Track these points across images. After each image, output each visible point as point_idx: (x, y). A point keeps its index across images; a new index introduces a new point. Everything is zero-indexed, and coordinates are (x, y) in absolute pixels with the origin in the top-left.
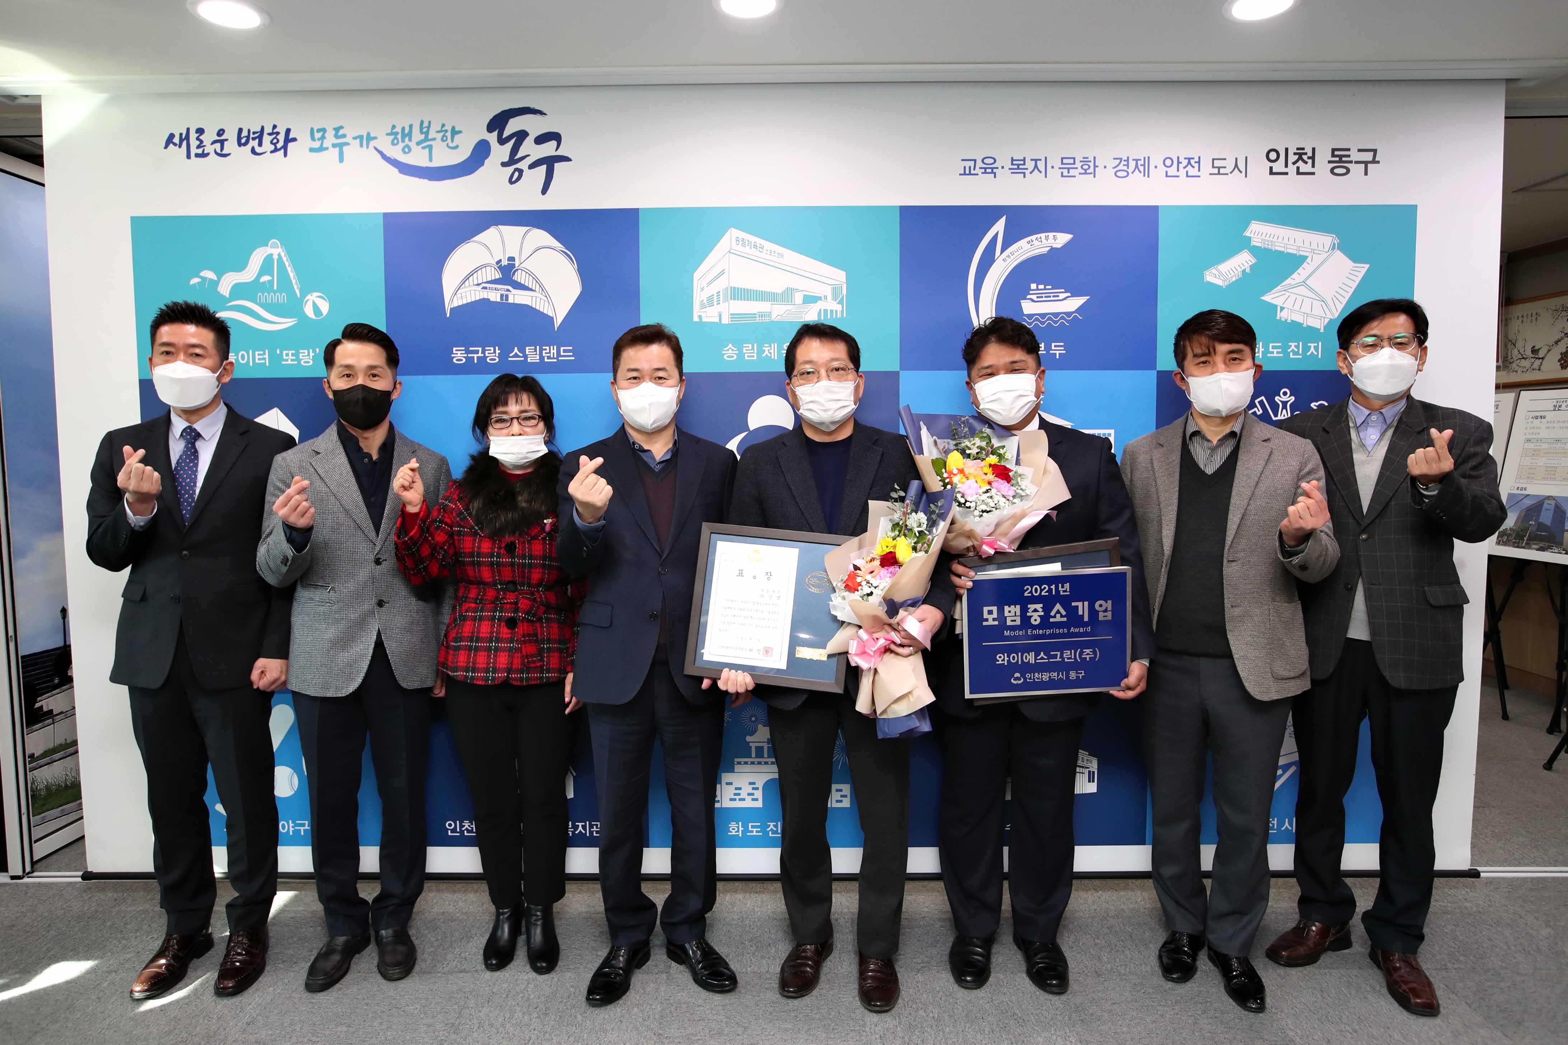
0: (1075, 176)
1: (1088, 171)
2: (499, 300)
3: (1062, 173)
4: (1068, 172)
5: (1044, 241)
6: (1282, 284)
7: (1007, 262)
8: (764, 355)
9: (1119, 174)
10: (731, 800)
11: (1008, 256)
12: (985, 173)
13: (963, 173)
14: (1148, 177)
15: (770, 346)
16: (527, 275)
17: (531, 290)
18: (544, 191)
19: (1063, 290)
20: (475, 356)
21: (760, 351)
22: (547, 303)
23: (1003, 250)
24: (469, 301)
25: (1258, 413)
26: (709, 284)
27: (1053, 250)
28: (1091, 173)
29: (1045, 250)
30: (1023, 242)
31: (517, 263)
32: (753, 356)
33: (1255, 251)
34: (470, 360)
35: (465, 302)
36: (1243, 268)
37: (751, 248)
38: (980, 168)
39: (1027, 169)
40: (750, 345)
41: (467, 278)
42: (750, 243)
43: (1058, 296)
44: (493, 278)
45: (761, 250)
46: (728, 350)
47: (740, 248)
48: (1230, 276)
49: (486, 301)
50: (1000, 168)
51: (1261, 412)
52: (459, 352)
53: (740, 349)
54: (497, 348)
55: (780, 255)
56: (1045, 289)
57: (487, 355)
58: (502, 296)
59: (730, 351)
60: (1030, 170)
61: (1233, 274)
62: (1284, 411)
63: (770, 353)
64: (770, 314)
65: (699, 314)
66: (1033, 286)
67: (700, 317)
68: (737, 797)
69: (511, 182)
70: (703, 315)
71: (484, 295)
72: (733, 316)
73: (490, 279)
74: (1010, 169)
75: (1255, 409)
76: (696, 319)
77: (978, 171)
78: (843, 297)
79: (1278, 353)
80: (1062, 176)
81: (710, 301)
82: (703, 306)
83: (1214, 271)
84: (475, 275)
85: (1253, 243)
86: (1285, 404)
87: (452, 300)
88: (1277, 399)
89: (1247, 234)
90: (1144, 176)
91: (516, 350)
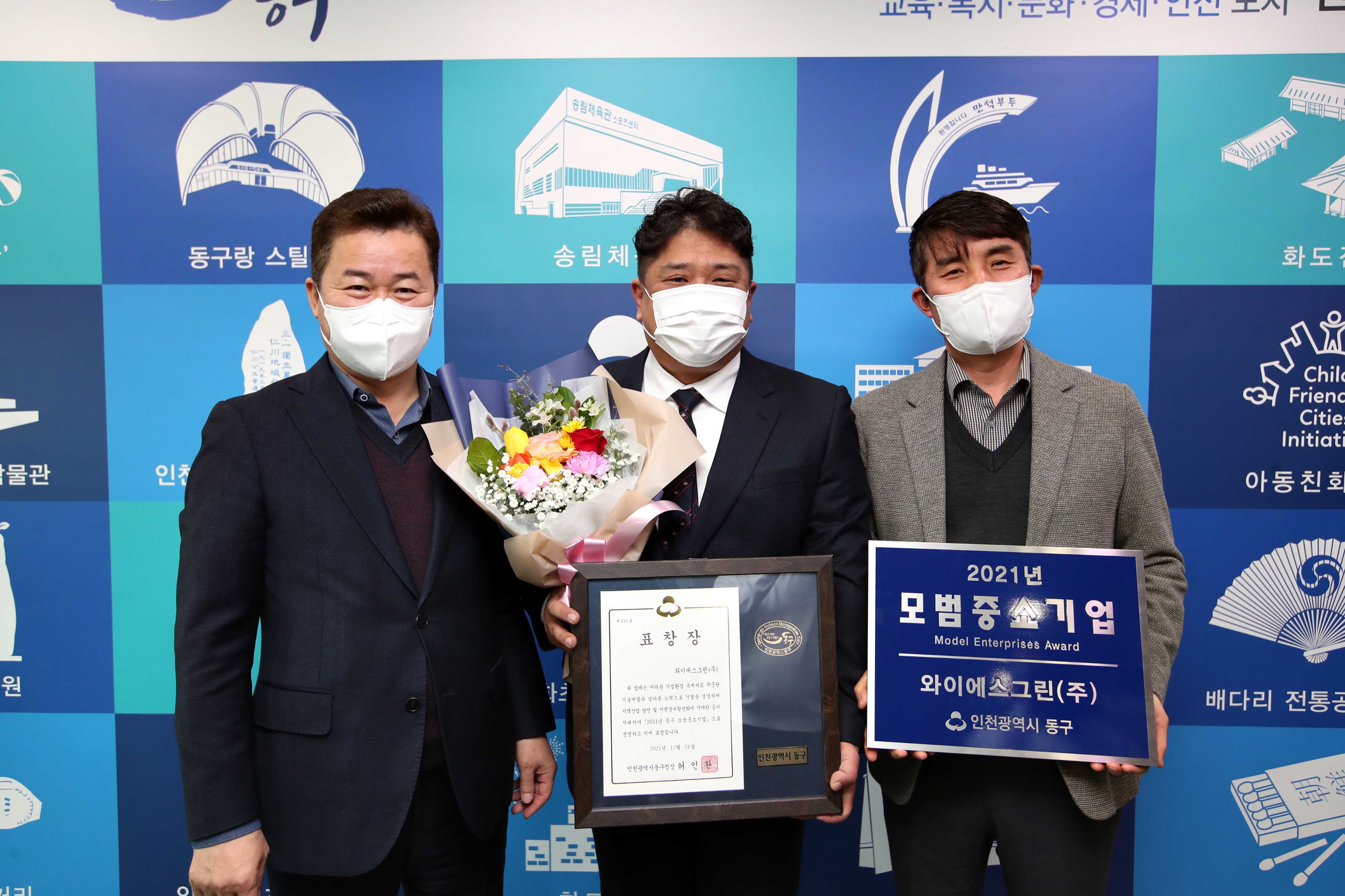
0: (1041, 16)
1: (1059, 9)
2: (253, 183)
3: (1023, 11)
4: (1032, 11)
5: (997, 106)
6: (1332, 166)
7: (945, 136)
8: (610, 261)
9: (1103, 12)
10: (564, 861)
11: (947, 127)
12: (916, 11)
13: (885, 11)
14: (1145, 15)
15: (619, 249)
16: (292, 150)
17: (296, 170)
18: (315, 35)
19: (1023, 174)
20: (221, 259)
21: (605, 256)
22: (317, 189)
23: (940, 118)
24: (213, 184)
25: (1296, 345)
26: (536, 163)
27: (1009, 118)
28: (1064, 12)
29: (998, 118)
30: (967, 108)
31: (277, 134)
32: (596, 263)
33: (1295, 118)
34: (213, 264)
35: (207, 186)
36: (1278, 142)
37: (593, 115)
38: (910, 5)
39: (974, 6)
40: (592, 248)
41: (210, 153)
42: (592, 107)
43: (1016, 182)
44: (246, 154)
45: (607, 117)
46: (561, 254)
47: (578, 114)
48: (1258, 154)
49: (234, 185)
50: (937, 4)
51: (1299, 343)
52: (199, 254)
53: (578, 253)
54: (250, 248)
55: (635, 125)
56: (997, 172)
57: (236, 257)
58: (257, 178)
59: (565, 255)
60: (979, 7)
61: (1262, 151)
62: (1333, 342)
63: (619, 258)
64: (618, 205)
65: (523, 204)
66: (981, 168)
67: (524, 208)
68: (572, 858)
69: (269, 23)
70: (529, 206)
71: (234, 176)
72: (569, 207)
73: (240, 155)
74: (950, 6)
75: (1292, 339)
76: (518, 211)
77: (906, 9)
78: (718, 182)
79: (1325, 261)
80: (1023, 15)
81: (538, 188)
82: (527, 194)
83: (1236, 147)
84: (221, 149)
85: (1293, 108)
86: (1333, 332)
87: (189, 183)
88: (1322, 325)
89: (1285, 94)
90: (1139, 14)
91: (276, 252)
